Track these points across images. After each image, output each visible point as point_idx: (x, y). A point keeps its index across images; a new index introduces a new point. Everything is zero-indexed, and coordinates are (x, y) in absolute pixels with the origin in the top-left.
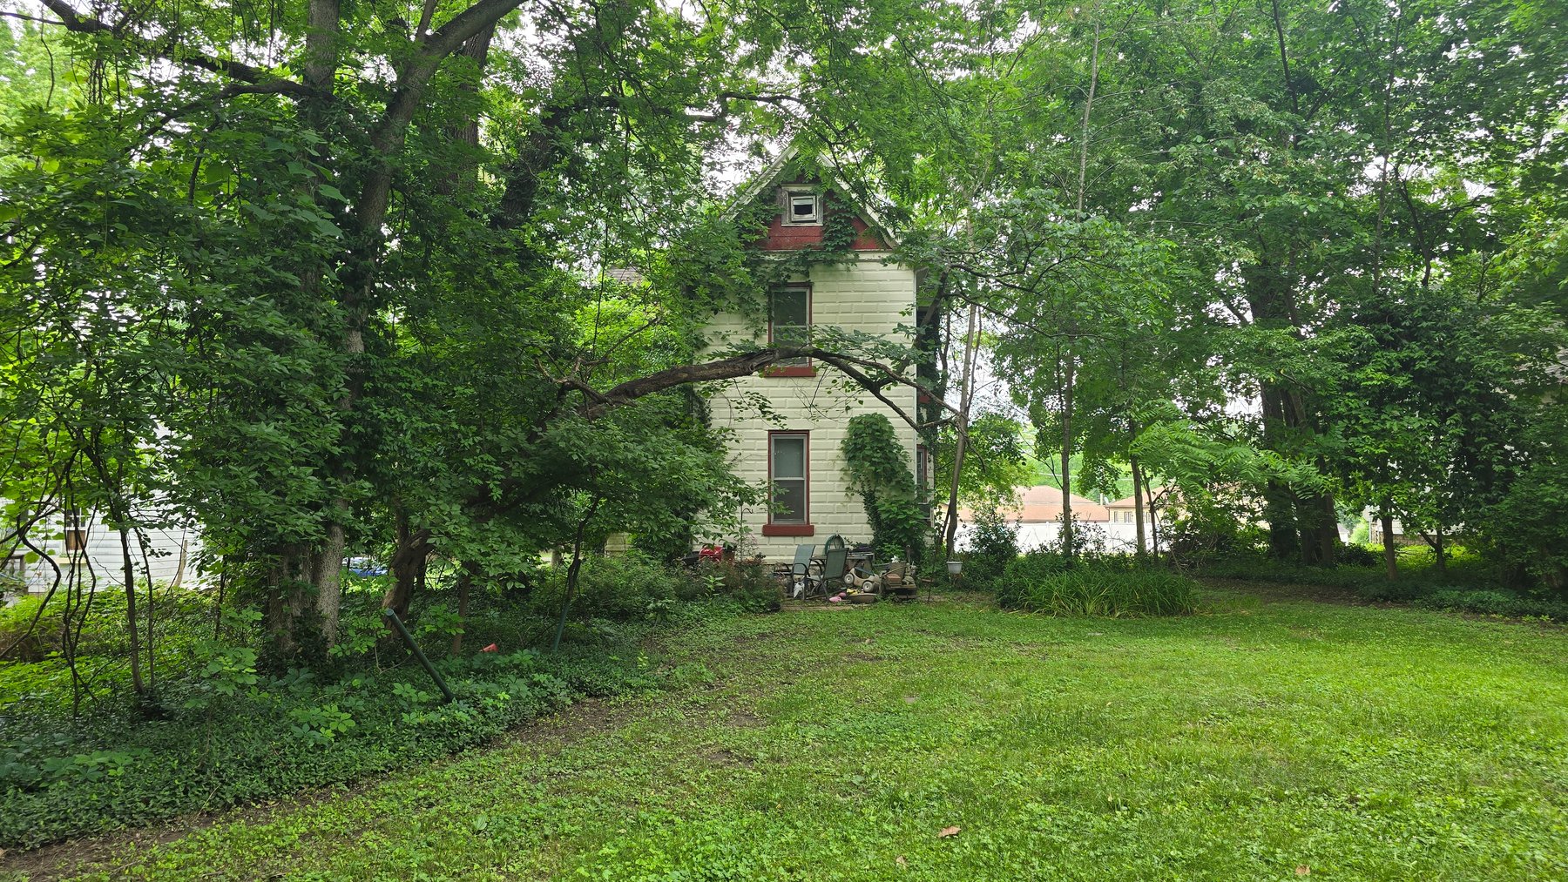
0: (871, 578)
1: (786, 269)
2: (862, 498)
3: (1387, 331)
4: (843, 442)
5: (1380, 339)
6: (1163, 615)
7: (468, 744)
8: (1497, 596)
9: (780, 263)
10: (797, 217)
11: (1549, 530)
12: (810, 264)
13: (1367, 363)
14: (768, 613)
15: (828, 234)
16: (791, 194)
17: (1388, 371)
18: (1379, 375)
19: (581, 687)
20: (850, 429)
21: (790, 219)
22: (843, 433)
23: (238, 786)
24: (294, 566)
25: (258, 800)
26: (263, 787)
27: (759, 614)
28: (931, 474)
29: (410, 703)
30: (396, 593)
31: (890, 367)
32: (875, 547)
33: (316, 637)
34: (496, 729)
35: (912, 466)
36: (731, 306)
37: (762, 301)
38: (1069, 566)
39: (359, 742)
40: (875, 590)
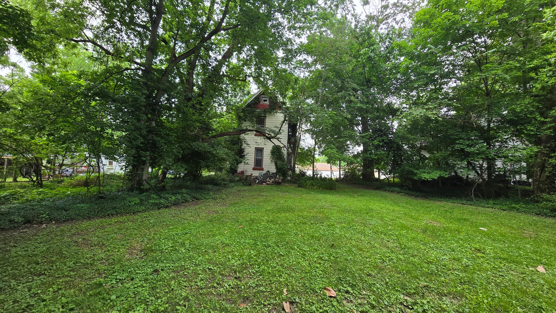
1: (261, 113)
2: (274, 163)
3: (380, 133)
4: (271, 151)
5: (378, 135)
7: (163, 207)
8: (397, 189)
9: (259, 112)
10: (264, 102)
11: (407, 176)
12: (266, 112)
13: (375, 140)
14: (248, 186)
15: (270, 106)
16: (263, 97)
17: (379, 141)
18: (377, 142)
19: (195, 198)
21: (262, 102)
22: (271, 149)
23: (109, 212)
24: (137, 170)
25: (112, 215)
26: (114, 213)
27: (246, 186)
28: (293, 159)
29: (153, 198)
30: (163, 177)
31: (273, 135)
32: (276, 174)
33: (142, 185)
34: (169, 204)
35: (285, 157)
36: (248, 120)
37: (255, 119)
38: (313, 179)
39: (139, 205)
40: (273, 182)
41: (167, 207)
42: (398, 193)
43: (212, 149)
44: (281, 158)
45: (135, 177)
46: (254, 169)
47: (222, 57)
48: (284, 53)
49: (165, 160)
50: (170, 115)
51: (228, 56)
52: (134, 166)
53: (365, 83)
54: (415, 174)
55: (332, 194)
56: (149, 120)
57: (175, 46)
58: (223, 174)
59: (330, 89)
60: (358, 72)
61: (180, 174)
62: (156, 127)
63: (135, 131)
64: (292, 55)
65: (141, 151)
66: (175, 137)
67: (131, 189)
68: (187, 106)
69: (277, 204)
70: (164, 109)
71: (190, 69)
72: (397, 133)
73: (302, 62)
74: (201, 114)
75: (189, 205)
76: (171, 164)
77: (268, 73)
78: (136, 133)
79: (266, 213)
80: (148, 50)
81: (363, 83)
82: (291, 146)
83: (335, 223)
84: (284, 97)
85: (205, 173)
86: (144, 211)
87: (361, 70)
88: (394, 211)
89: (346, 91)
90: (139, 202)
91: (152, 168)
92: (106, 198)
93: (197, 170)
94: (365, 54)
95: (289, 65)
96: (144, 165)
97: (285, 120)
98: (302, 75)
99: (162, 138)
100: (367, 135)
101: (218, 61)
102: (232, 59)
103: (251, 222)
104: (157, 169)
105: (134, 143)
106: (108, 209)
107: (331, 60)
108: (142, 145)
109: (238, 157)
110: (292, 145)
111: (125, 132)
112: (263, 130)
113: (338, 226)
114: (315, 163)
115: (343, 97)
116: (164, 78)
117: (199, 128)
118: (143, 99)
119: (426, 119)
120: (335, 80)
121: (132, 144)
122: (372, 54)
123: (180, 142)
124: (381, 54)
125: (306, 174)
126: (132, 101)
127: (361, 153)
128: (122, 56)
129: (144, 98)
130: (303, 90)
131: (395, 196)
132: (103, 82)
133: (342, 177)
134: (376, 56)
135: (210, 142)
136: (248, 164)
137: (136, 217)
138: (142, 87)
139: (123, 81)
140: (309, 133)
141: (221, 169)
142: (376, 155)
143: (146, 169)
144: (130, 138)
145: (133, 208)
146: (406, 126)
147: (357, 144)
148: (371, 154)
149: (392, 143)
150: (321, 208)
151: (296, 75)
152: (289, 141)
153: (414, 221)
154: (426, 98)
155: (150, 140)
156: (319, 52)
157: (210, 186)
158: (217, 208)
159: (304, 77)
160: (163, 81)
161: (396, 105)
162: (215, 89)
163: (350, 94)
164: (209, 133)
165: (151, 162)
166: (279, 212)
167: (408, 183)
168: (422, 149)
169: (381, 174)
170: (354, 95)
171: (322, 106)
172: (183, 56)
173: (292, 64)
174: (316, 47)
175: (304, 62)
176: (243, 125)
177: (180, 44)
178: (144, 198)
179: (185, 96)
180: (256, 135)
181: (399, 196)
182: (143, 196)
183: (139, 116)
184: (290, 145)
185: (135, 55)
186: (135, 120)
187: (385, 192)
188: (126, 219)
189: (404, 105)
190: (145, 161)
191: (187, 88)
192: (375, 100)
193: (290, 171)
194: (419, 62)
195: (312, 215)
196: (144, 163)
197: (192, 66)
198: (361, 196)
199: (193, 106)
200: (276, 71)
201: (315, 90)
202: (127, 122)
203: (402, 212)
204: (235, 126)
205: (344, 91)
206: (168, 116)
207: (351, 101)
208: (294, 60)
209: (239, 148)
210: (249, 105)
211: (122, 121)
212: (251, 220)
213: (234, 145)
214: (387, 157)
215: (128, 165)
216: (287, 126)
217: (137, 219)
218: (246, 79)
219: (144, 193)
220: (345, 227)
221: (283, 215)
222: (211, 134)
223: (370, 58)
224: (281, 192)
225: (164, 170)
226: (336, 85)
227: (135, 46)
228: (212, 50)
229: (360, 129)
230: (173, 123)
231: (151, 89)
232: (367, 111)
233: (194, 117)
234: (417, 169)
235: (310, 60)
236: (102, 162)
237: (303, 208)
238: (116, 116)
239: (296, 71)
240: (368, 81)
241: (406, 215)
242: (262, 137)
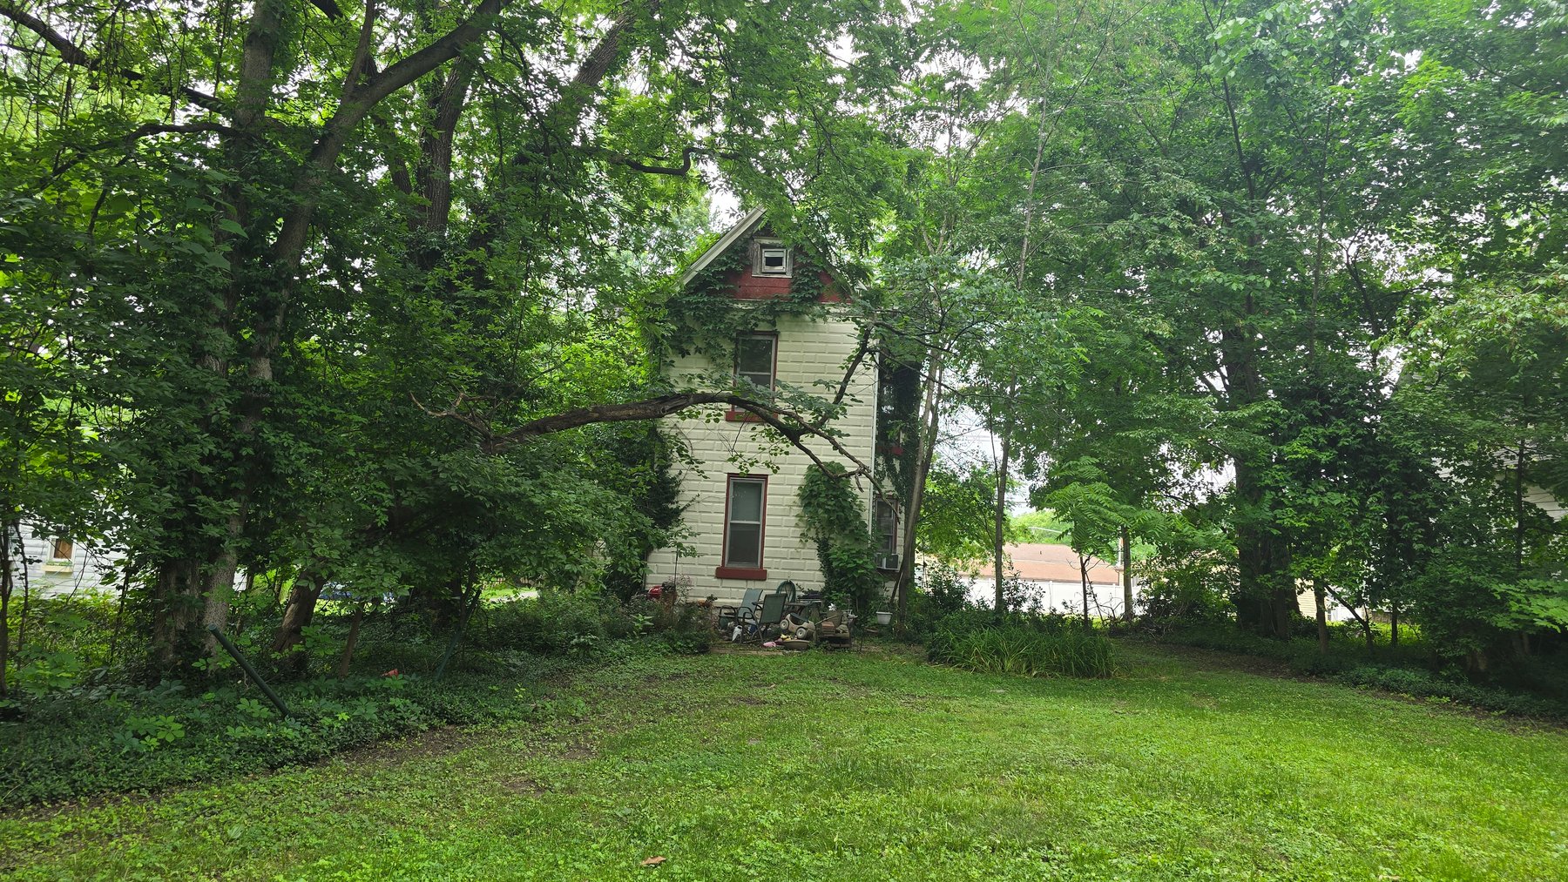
0: (805, 625)
1: (754, 318)
2: (816, 545)
3: (1315, 407)
4: (800, 488)
5: (1310, 415)
6: (1078, 676)
7: (290, 760)
8: (1411, 676)
9: (748, 312)
10: (768, 269)
11: (1458, 611)
12: (776, 314)
13: (1295, 438)
14: (695, 654)
15: (797, 286)
16: (763, 246)
17: (1315, 445)
18: (1304, 449)
19: (442, 714)
20: (807, 476)
21: (760, 270)
22: (800, 479)
23: (38, 786)
24: (181, 581)
25: (53, 799)
26: (63, 787)
27: (683, 654)
28: (901, 525)
29: (249, 719)
30: (297, 613)
31: (807, 417)
32: (825, 596)
33: (198, 652)
34: (322, 748)
35: (867, 517)
36: (698, 350)
37: (728, 347)
38: (997, 623)
39: (179, 751)
40: (808, 637)
41: (311, 760)
42: (1421, 694)
43: (527, 485)
44: (848, 522)
45: (168, 613)
46: (722, 574)
47: (582, 70)
48: (856, 49)
49: (310, 535)
50: (343, 332)
51: (606, 61)
52: (166, 567)
53: (1237, 175)
54: (1501, 604)
55: (1092, 698)
56: (244, 349)
57: (369, 24)
58: (578, 601)
59: (1075, 202)
60: (1203, 122)
61: (377, 601)
62: (275, 386)
63: (180, 402)
64: (894, 53)
65: (203, 498)
66: (362, 428)
67: (148, 675)
68: (417, 289)
69: (828, 746)
70: (314, 304)
71: (437, 123)
72: (1400, 405)
73: (941, 87)
74: (480, 323)
75: (416, 749)
76: (335, 554)
77: (787, 136)
78: (182, 416)
79: (775, 792)
80: (248, 43)
81: (1227, 175)
82: (891, 468)
83: (1110, 850)
84: (861, 241)
85: (495, 595)
86: (202, 779)
87: (1213, 114)
88: (1399, 788)
89: (1147, 212)
90: (182, 734)
91: (250, 575)
92: (30, 715)
93: (460, 582)
94: (1234, 43)
95: (882, 100)
96: (211, 559)
97: (863, 349)
98: (942, 143)
99: (301, 434)
100: (1255, 417)
101: (562, 90)
102: (624, 78)
103: (702, 838)
104: (272, 574)
105: (171, 459)
106: (36, 772)
107: (1074, 71)
108: (207, 469)
109: (649, 521)
110: (897, 464)
111: (132, 407)
112: (764, 397)
113: (1126, 864)
114: (1007, 548)
115: (1135, 241)
116: (321, 167)
117: (471, 390)
118: (218, 259)
119: (1541, 337)
120: (1093, 163)
121: (161, 466)
122: (1269, 44)
123: (381, 455)
124: (1310, 39)
125: (967, 598)
126: (171, 270)
127: (1229, 500)
128: (137, 69)
129: (226, 255)
130: (945, 212)
131: (1404, 711)
132: (42, 184)
133: (1139, 611)
134: (1285, 53)
135: (522, 452)
136: (693, 553)
137: (162, 810)
138: (218, 206)
139: (133, 179)
140: (978, 409)
141: (567, 580)
142: (1301, 510)
143: (220, 580)
144: (153, 437)
145: (152, 767)
146: (1444, 374)
147: (1208, 459)
148: (1277, 504)
149: (1376, 454)
150: (1038, 770)
151: (913, 145)
152: (884, 445)
153: (1506, 843)
154: (1534, 236)
155: (243, 443)
156: (1020, 39)
157: (515, 658)
158: (549, 766)
159: (949, 150)
160: (314, 181)
161: (1388, 274)
162: (546, 213)
163: (1164, 229)
164: (515, 409)
165: (245, 544)
166: (839, 788)
167: (1466, 646)
168: (1531, 482)
169: (1328, 600)
170: (1187, 233)
171: (1037, 281)
172: (408, 68)
173: (895, 96)
174: (1003, 18)
175: (949, 86)
176: (674, 374)
177: (393, 13)
178: (204, 717)
179: (408, 243)
180: (731, 418)
181: (1422, 710)
182: (201, 708)
183: (199, 337)
184: (888, 461)
185: (196, 64)
186: (179, 352)
187: (1356, 691)
188: (116, 821)
189: (1432, 274)
190: (220, 541)
191: (422, 208)
192: (1287, 253)
193: (890, 585)
194: (1492, 73)
195: (994, 801)
196: (213, 550)
197: (445, 112)
198: (1233, 709)
199: (447, 290)
200: (826, 129)
201: (1004, 210)
202: (144, 365)
203: (1443, 796)
204: (637, 374)
205: (1136, 217)
206: (334, 336)
207: (1173, 260)
208: (907, 78)
209: (652, 475)
210: (701, 284)
211: (122, 361)
212: (702, 825)
213: (633, 464)
214: (1356, 521)
215: (142, 562)
216: (873, 375)
217: (168, 822)
218: (687, 165)
219: (205, 691)
220: (1157, 869)
221: (856, 799)
222: (527, 414)
223: (1257, 63)
224: (845, 682)
225: (302, 583)
226: (1100, 185)
227: (192, 22)
228: (535, 43)
229: (1218, 384)
230: (350, 365)
231: (257, 214)
232: (1251, 304)
233: (449, 339)
234: (1510, 578)
235: (977, 74)
236: (20, 550)
237: (954, 765)
238: (96, 338)
239: (915, 126)
240: (1254, 163)
241: (1464, 809)
242: (760, 428)
